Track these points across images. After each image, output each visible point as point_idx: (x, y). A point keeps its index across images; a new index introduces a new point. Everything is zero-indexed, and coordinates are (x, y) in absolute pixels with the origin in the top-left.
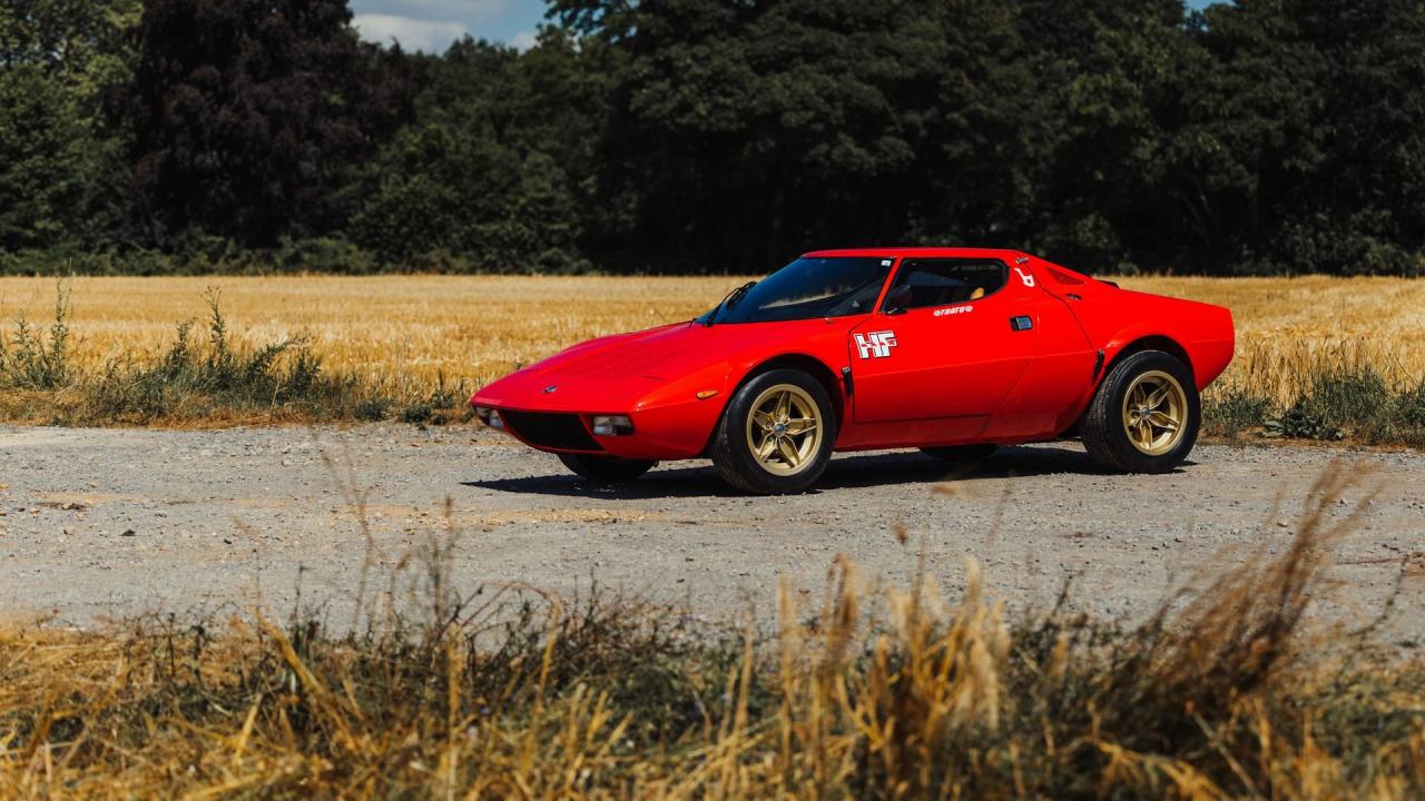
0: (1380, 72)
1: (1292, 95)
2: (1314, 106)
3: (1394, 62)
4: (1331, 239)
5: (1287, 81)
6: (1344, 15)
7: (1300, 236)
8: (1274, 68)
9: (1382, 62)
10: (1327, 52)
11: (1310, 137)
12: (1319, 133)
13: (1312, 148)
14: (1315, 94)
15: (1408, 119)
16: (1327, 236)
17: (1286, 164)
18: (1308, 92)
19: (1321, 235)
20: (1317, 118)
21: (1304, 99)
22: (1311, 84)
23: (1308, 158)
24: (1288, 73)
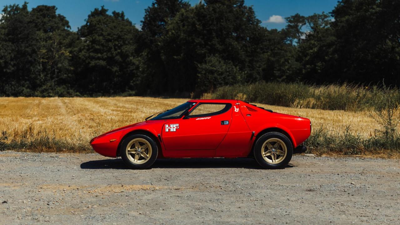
0: (27, 49)
1: (6, 54)
2: (11, 57)
3: (30, 47)
4: (15, 88)
5: (5, 51)
6: (19, 36)
7: (7, 87)
8: (2, 48)
9: (28, 47)
10: (15, 44)
11: (10, 64)
12: (12, 63)
13: (11, 67)
14: (12, 54)
15: (33, 60)
16: (14, 87)
17: (5, 70)
18: (10, 53)
19: (12, 87)
20: (12, 60)
21: (9, 55)
22: (10, 52)
23: (10, 69)
24: (5, 49)
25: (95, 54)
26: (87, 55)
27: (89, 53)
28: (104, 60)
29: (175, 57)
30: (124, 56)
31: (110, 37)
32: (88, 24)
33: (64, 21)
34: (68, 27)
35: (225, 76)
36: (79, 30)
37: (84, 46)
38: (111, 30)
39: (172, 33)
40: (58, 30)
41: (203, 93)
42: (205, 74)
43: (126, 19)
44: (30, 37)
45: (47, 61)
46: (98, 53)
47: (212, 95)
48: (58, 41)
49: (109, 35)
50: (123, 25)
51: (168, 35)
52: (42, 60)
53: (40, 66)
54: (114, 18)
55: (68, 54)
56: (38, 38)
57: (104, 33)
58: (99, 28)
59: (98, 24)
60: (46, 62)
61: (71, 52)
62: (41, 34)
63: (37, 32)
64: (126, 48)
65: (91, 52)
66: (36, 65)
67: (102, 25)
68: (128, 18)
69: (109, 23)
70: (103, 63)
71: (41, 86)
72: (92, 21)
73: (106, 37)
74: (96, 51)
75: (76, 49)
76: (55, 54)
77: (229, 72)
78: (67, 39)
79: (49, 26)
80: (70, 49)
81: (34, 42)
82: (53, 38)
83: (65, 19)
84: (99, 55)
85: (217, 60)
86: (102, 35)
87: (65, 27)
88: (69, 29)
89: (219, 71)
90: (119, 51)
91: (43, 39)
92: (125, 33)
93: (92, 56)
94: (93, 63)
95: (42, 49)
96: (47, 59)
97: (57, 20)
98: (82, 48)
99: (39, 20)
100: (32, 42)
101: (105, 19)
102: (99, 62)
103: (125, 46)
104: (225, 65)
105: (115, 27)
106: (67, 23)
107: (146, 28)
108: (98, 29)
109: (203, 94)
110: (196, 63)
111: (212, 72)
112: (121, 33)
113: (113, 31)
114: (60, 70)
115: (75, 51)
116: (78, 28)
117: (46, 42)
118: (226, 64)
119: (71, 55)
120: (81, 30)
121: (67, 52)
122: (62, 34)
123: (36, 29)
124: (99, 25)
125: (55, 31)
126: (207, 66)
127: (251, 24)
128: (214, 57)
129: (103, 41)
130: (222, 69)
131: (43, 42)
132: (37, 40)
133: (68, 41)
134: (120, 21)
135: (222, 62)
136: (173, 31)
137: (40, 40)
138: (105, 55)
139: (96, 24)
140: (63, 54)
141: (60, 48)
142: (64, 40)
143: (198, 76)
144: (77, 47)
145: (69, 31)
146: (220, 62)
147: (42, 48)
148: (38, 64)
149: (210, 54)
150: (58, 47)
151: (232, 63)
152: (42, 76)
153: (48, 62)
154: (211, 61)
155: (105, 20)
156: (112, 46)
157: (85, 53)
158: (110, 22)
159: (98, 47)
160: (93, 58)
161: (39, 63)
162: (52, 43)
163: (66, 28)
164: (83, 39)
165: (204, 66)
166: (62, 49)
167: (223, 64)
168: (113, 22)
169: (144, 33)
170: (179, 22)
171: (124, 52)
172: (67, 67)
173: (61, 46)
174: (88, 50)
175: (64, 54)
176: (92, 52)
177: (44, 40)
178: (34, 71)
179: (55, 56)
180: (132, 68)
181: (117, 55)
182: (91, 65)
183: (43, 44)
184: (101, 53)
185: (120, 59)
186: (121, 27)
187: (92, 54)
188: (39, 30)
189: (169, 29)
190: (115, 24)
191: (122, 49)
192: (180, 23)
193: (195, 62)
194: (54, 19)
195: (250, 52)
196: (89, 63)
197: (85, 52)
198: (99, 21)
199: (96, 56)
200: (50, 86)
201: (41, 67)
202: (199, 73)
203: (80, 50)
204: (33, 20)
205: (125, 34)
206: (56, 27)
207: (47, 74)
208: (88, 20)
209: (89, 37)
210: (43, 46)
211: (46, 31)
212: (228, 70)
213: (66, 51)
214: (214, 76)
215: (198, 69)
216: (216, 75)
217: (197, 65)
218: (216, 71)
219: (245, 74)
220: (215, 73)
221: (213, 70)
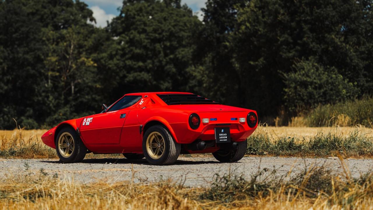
0: (27, 56)
3: (32, 53)
4: (9, 118)
6: (14, 36)
9: (28, 53)
10: (8, 49)
12: (5, 79)
14: (4, 65)
15: (37, 74)
16: (8, 116)
19: (5, 117)
25: (134, 63)
26: (121, 64)
27: (124, 61)
28: (148, 71)
29: (252, 63)
30: (180, 65)
31: (157, 35)
32: (123, 15)
33: (86, 11)
34: (92, 19)
35: (326, 91)
36: (108, 25)
37: (117, 50)
38: (159, 24)
39: (247, 28)
40: (76, 25)
41: (292, 117)
42: (295, 88)
43: (184, 6)
44: (32, 37)
45: (57, 74)
46: (138, 61)
47: (304, 118)
48: (75, 42)
49: (155, 31)
50: (177, 15)
51: (241, 31)
52: (50, 73)
53: (48, 82)
54: (164, 5)
55: (92, 62)
56: (44, 39)
57: (148, 29)
58: (140, 21)
59: (138, 15)
60: (56, 77)
61: (95, 61)
62: (50, 32)
63: (43, 29)
64: (183, 53)
65: (127, 59)
66: (42, 80)
67: (143, 16)
68: (186, 5)
69: (156, 13)
70: (145, 76)
71: (49, 114)
72: (128, 10)
73: (151, 34)
74: (136, 57)
75: (104, 55)
76: (72, 63)
77: (332, 84)
78: (89, 40)
79: (61, 19)
80: (94, 55)
81: (38, 46)
82: (67, 39)
83: (87, 8)
84: (141, 64)
85: (313, 66)
86: (144, 31)
87: (86, 20)
88: (93, 23)
89: (316, 83)
90: (172, 56)
91: (51, 41)
92: (180, 27)
93: (129, 65)
94: (131, 77)
95: (50, 57)
96: (58, 71)
97: (74, 10)
98: (114, 53)
99: (46, 10)
100: (34, 45)
101: (149, 6)
102: (140, 75)
103: (182, 49)
104: (326, 73)
105: (165, 19)
106: (90, 13)
107: (209, 20)
108: (138, 23)
109: (292, 119)
110: (280, 72)
111: (304, 85)
112: (175, 28)
113: (162, 26)
114: (80, 89)
115: (102, 58)
116: (108, 22)
117: (57, 44)
118: (328, 72)
119: (96, 65)
120: (112, 23)
121: (90, 59)
122: (82, 31)
123: (41, 24)
124: (140, 16)
125: (71, 27)
126: (298, 76)
127: (369, 9)
128: (308, 62)
129: (146, 41)
130: (320, 80)
131: (52, 44)
132: (44, 41)
133: (91, 43)
134: (172, 10)
135: (321, 69)
136: (248, 25)
137: (47, 42)
138: (149, 64)
139: (135, 15)
140: (83, 63)
141: (80, 53)
142: (86, 40)
143: (286, 92)
144: (105, 52)
145: (92, 26)
146: (317, 69)
147: (50, 54)
148: (45, 81)
149: (301, 58)
150: (76, 52)
151: (336, 70)
152: (51, 98)
153: (60, 76)
154: (303, 69)
155: (150, 8)
156: (161, 49)
157: (118, 62)
158: (158, 10)
159: (138, 51)
160: (130, 69)
161: (47, 78)
162: (67, 46)
163: (88, 22)
164: (116, 38)
166: (81, 55)
167: (323, 72)
168: (162, 11)
169: (207, 27)
170: (255, 10)
171: (180, 58)
172: (90, 84)
173: (81, 50)
174: (123, 55)
175: (85, 64)
176: (130, 59)
177: (54, 41)
178: (38, 91)
179: (71, 67)
180: (193, 82)
181: (167, 63)
182: (127, 79)
183: (53, 48)
184: (144, 61)
185: (174, 70)
186: (175, 18)
187: (129, 62)
188: (46, 26)
189: (241, 22)
190: (164, 14)
191: (177, 53)
192: (257, 11)
193: (278, 71)
194: (69, 9)
196: (125, 76)
197: (118, 60)
198: (141, 10)
199: (135, 65)
200: (64, 114)
201: (50, 83)
202: (286, 87)
203: (111, 57)
204: (37, 10)
205: (181, 30)
206: (73, 20)
207: (60, 95)
208: (123, 8)
209: (123, 35)
210: (52, 50)
211: (56, 28)
212: (330, 81)
213: (88, 58)
214: (308, 90)
215: (283, 81)
216: (310, 89)
217: (283, 75)
218: (311, 83)
219: (354, 86)
220: (309, 86)
221: (306, 81)
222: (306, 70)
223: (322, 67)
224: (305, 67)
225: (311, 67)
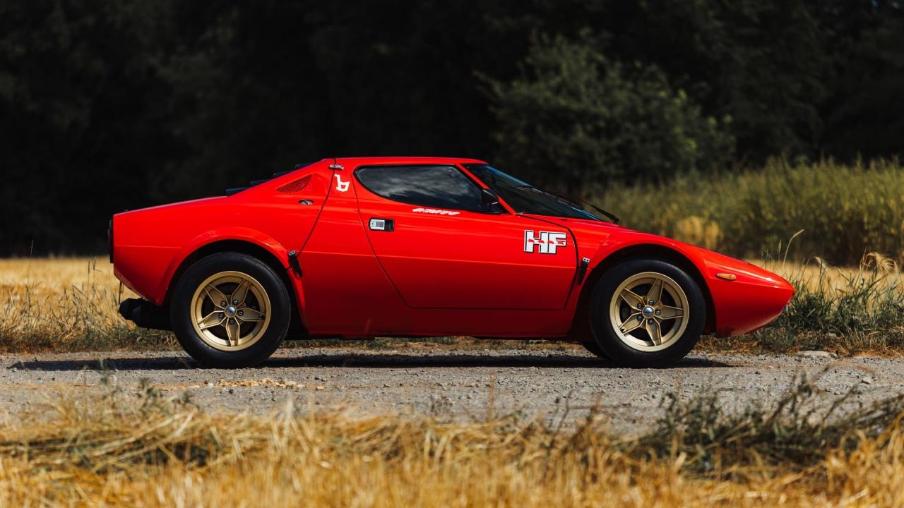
35: (629, 142)
42: (530, 131)
77: (648, 118)
85: (590, 60)
89: (596, 117)
104: (630, 85)
110: (482, 76)
111: (562, 121)
118: (635, 81)
126: (541, 92)
128: (576, 47)
130: (611, 106)
135: (614, 74)
146: (602, 71)
149: (552, 37)
151: (663, 77)
154: (557, 70)
165: (521, 89)
167: (618, 82)
193: (476, 73)
195: (756, 19)
202: (498, 128)
212: (641, 111)
214: (573, 139)
215: (492, 109)
216: (580, 135)
217: (489, 87)
218: (582, 116)
219: (720, 127)
220: (578, 127)
221: (566, 110)
222: (565, 73)
223: (619, 65)
224: (564, 66)
225: (583, 63)
